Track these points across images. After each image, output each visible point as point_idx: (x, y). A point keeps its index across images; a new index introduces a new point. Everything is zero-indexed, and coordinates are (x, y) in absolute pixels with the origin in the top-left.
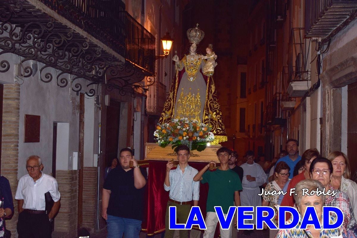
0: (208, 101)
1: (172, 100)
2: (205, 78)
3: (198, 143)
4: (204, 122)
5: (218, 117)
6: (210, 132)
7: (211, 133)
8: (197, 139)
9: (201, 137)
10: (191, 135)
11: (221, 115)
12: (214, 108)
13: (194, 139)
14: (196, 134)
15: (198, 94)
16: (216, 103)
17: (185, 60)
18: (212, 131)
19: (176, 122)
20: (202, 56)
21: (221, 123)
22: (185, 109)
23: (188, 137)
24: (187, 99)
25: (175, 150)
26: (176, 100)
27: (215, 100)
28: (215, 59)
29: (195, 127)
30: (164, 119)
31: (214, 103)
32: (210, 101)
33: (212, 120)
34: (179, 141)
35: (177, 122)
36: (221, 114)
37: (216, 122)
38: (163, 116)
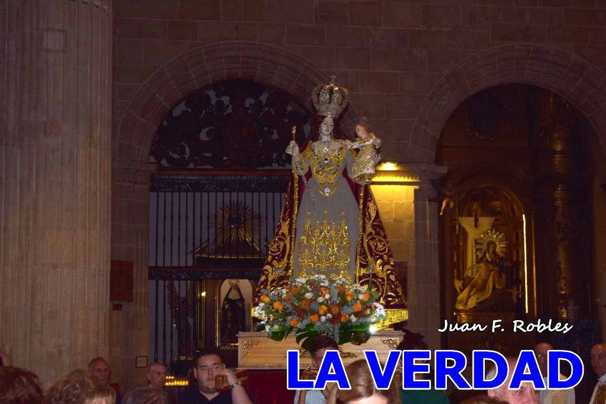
0: (365, 237)
1: (288, 238)
2: (355, 188)
3: (352, 327)
4: (359, 281)
5: (388, 270)
6: (375, 303)
7: (378, 305)
8: (350, 321)
9: (357, 314)
10: (335, 310)
11: (392, 266)
12: (378, 251)
13: (343, 320)
14: (347, 310)
15: (343, 222)
16: (382, 241)
17: (311, 153)
18: (378, 301)
19: (300, 285)
20: (348, 142)
21: (393, 282)
22: (318, 255)
23: (329, 315)
24: (321, 234)
25: (303, 346)
26: (295, 238)
27: (378, 234)
28: (377, 147)
29: (342, 294)
30: (270, 279)
31: (377, 239)
32: (368, 236)
33: (375, 276)
34: (312, 325)
35: (303, 284)
36: (392, 263)
37: (382, 279)
38: (267, 273)
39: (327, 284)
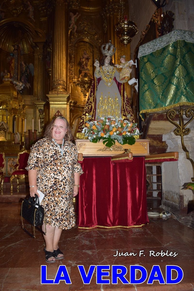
0: (124, 104)
1: (93, 104)
5: (132, 118)
11: (133, 117)
13: (123, 134)
14: (125, 130)
15: (116, 97)
16: (129, 107)
23: (118, 132)
24: (107, 101)
27: (128, 104)
28: (130, 66)
30: (85, 121)
34: (110, 136)
36: (133, 116)
38: (83, 119)
39: (114, 119)
